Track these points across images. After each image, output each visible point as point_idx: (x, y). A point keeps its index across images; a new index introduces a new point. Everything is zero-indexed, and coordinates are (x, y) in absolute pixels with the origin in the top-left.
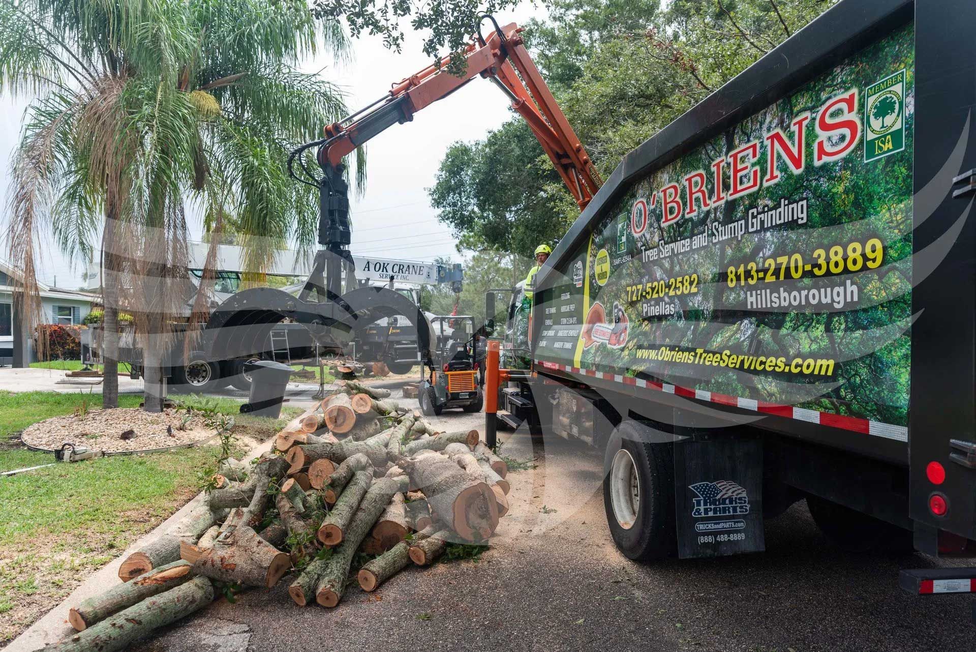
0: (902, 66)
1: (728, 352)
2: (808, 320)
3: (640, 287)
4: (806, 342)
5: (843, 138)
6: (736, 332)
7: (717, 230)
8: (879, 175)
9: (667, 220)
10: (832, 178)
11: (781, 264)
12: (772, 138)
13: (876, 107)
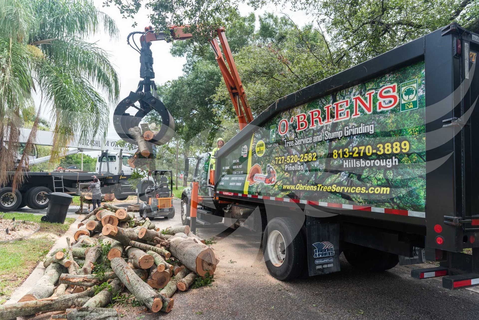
0: (416, 77)
1: (335, 186)
2: (375, 172)
3: (283, 158)
4: (375, 181)
5: (390, 102)
6: (338, 177)
7: (327, 134)
8: (407, 117)
9: (299, 129)
10: (386, 117)
11: (361, 149)
12: (356, 99)
13: (405, 91)
